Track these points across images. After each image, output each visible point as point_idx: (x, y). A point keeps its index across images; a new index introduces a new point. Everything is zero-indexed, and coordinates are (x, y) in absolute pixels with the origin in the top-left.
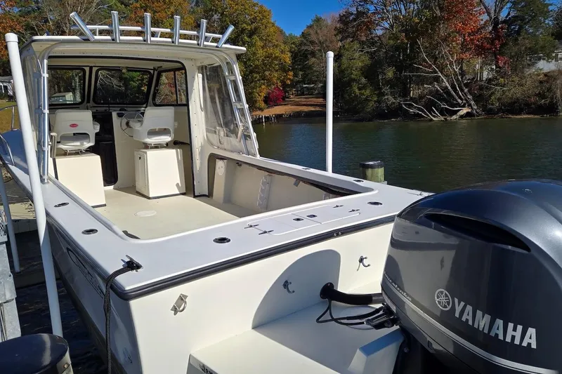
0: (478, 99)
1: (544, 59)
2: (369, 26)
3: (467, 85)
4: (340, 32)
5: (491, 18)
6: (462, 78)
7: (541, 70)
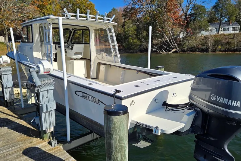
0: (179, 45)
1: (204, 31)
2: (136, 14)
3: (175, 40)
4: (124, 16)
5: (184, 13)
6: (173, 37)
7: (203, 34)
